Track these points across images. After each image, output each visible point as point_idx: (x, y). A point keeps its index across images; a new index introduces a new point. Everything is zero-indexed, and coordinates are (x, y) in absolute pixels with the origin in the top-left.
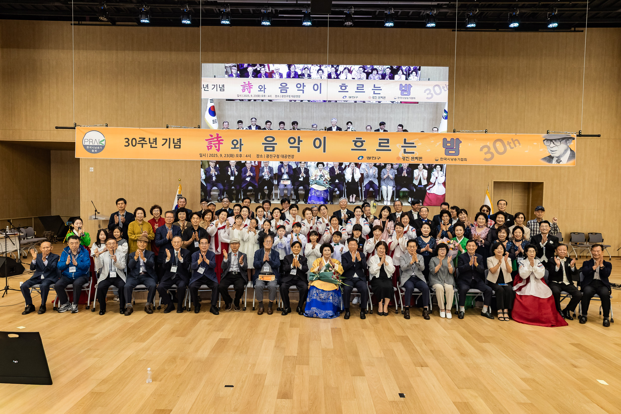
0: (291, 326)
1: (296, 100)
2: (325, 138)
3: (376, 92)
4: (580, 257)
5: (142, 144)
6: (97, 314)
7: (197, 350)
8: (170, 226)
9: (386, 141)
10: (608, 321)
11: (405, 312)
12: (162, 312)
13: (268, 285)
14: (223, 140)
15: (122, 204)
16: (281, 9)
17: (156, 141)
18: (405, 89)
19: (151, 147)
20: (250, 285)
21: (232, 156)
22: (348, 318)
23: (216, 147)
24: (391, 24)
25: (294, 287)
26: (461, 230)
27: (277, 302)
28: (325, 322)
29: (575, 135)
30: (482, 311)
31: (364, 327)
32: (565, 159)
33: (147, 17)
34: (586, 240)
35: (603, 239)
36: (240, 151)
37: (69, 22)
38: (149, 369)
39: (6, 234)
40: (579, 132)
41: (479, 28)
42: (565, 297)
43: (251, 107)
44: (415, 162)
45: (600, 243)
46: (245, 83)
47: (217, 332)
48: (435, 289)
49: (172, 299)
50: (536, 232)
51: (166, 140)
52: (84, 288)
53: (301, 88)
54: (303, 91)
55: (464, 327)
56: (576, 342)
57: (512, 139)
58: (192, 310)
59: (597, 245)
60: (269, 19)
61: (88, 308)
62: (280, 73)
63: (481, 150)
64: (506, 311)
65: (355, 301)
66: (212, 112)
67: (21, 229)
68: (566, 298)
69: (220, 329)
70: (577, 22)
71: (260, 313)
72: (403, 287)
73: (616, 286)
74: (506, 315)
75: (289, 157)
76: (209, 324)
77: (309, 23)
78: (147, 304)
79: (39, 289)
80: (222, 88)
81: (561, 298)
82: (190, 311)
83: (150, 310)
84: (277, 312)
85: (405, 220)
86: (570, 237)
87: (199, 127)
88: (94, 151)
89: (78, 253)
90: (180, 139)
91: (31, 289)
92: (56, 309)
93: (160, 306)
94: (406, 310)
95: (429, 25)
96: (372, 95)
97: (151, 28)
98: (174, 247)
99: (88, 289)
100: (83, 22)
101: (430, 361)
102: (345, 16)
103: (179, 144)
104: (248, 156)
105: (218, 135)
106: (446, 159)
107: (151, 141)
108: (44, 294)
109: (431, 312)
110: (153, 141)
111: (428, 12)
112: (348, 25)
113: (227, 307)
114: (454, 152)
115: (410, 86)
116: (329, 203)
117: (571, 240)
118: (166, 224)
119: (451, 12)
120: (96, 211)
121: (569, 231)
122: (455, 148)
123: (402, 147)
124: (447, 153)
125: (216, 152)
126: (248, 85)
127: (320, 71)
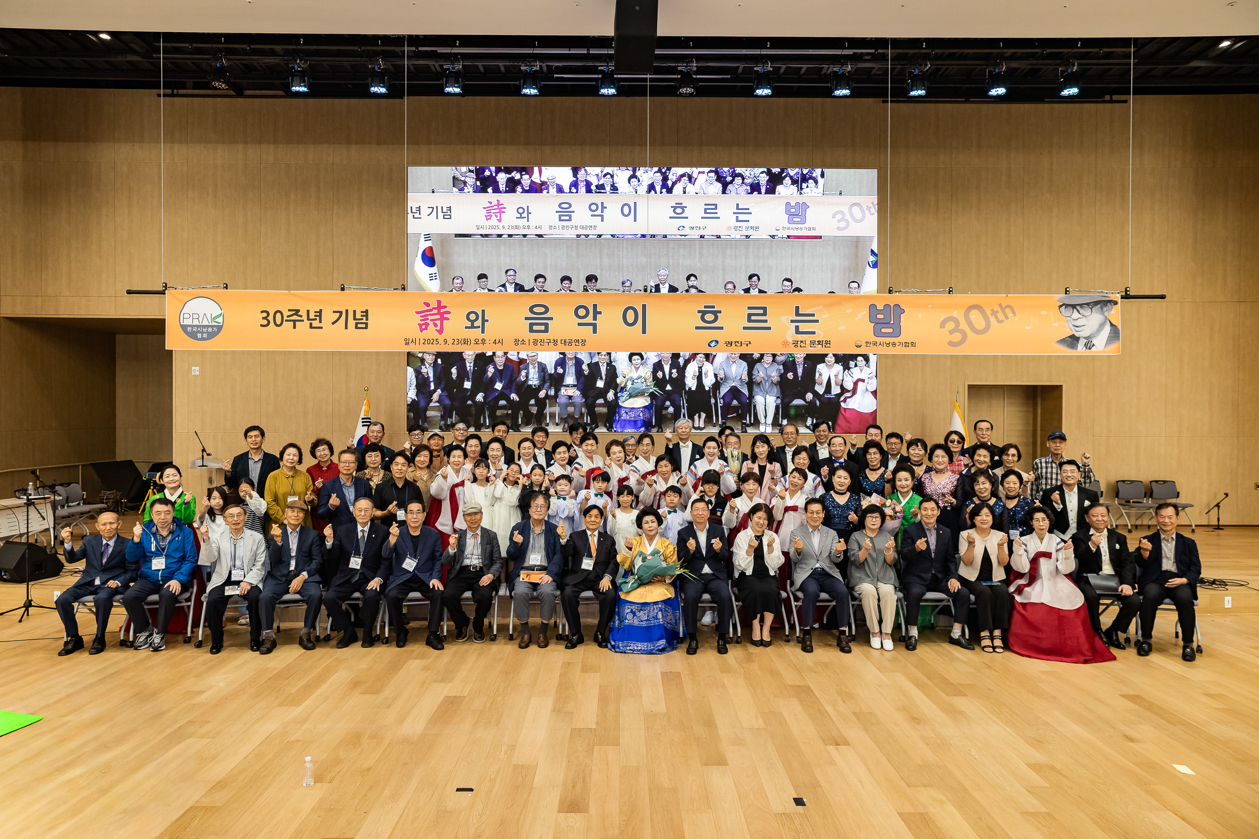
0: (584, 670)
1: (588, 235)
2: (644, 306)
3: (741, 217)
4: (1136, 526)
5: (294, 321)
6: (206, 652)
7: (401, 721)
8: (348, 479)
9: (761, 311)
10: (1192, 649)
11: (803, 639)
12: (332, 647)
13: (539, 591)
14: (449, 313)
15: (255, 436)
16: (557, 64)
17: (320, 316)
18: (796, 212)
19: (311, 327)
20: (503, 591)
21: (466, 342)
22: (695, 653)
23: (436, 325)
24: (767, 91)
25: (589, 594)
26: (906, 480)
27: (555, 622)
28: (648, 661)
29: (1118, 295)
30: (952, 635)
31: (726, 669)
32: (1100, 342)
33: (304, 82)
34: (1145, 493)
35: (1178, 493)
36: (483, 332)
37: (154, 92)
38: (308, 759)
39: (28, 497)
40: (1126, 291)
41: (933, 95)
42: (1108, 606)
43: (502, 249)
44: (818, 350)
45: (1173, 501)
46: (490, 203)
47: (441, 684)
48: (860, 594)
49: (353, 620)
50: (1051, 482)
51: (341, 313)
52: (181, 602)
53: (599, 212)
54: (602, 216)
55: (916, 667)
56: (1132, 693)
57: (1000, 305)
58: (391, 642)
59: (1168, 505)
60: (535, 84)
61: (188, 641)
62: (558, 185)
63: (943, 325)
64: (997, 633)
65: (707, 619)
66: (429, 259)
67: (57, 488)
68: (1111, 607)
69: (446, 677)
70: (1115, 86)
71: (524, 646)
72: (799, 590)
73: (1205, 582)
74: (998, 642)
75: (577, 344)
76: (426, 669)
77: (612, 91)
78: (304, 631)
79: (93, 604)
80: (447, 214)
81: (1101, 608)
82: (387, 642)
83: (310, 643)
84: (556, 644)
85: (802, 461)
86: (1116, 490)
87: (404, 289)
88: (202, 335)
89: (171, 532)
90: (367, 311)
91: (76, 605)
92: (125, 644)
93: (329, 636)
94: (804, 635)
95: (838, 93)
96: (733, 223)
97: (311, 101)
98: (357, 519)
99: (189, 603)
100: (181, 92)
101: (854, 733)
102: (679, 76)
103: (364, 321)
104: (497, 341)
105: (439, 302)
106: (875, 344)
107: (312, 316)
108: (103, 616)
109: (853, 638)
110: (315, 316)
111: (835, 69)
112: (686, 94)
113: (459, 635)
114: (891, 330)
115: (805, 206)
116: (655, 430)
117: (1117, 495)
118: (341, 475)
119: (879, 68)
120: (204, 450)
121: (1114, 478)
122: (892, 322)
123: (792, 321)
124: (877, 333)
125: (436, 335)
126: (496, 207)
127: (632, 180)
